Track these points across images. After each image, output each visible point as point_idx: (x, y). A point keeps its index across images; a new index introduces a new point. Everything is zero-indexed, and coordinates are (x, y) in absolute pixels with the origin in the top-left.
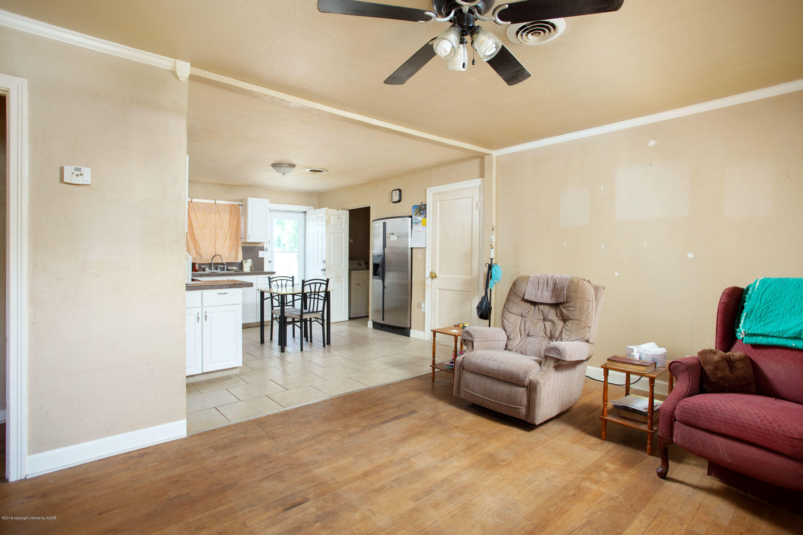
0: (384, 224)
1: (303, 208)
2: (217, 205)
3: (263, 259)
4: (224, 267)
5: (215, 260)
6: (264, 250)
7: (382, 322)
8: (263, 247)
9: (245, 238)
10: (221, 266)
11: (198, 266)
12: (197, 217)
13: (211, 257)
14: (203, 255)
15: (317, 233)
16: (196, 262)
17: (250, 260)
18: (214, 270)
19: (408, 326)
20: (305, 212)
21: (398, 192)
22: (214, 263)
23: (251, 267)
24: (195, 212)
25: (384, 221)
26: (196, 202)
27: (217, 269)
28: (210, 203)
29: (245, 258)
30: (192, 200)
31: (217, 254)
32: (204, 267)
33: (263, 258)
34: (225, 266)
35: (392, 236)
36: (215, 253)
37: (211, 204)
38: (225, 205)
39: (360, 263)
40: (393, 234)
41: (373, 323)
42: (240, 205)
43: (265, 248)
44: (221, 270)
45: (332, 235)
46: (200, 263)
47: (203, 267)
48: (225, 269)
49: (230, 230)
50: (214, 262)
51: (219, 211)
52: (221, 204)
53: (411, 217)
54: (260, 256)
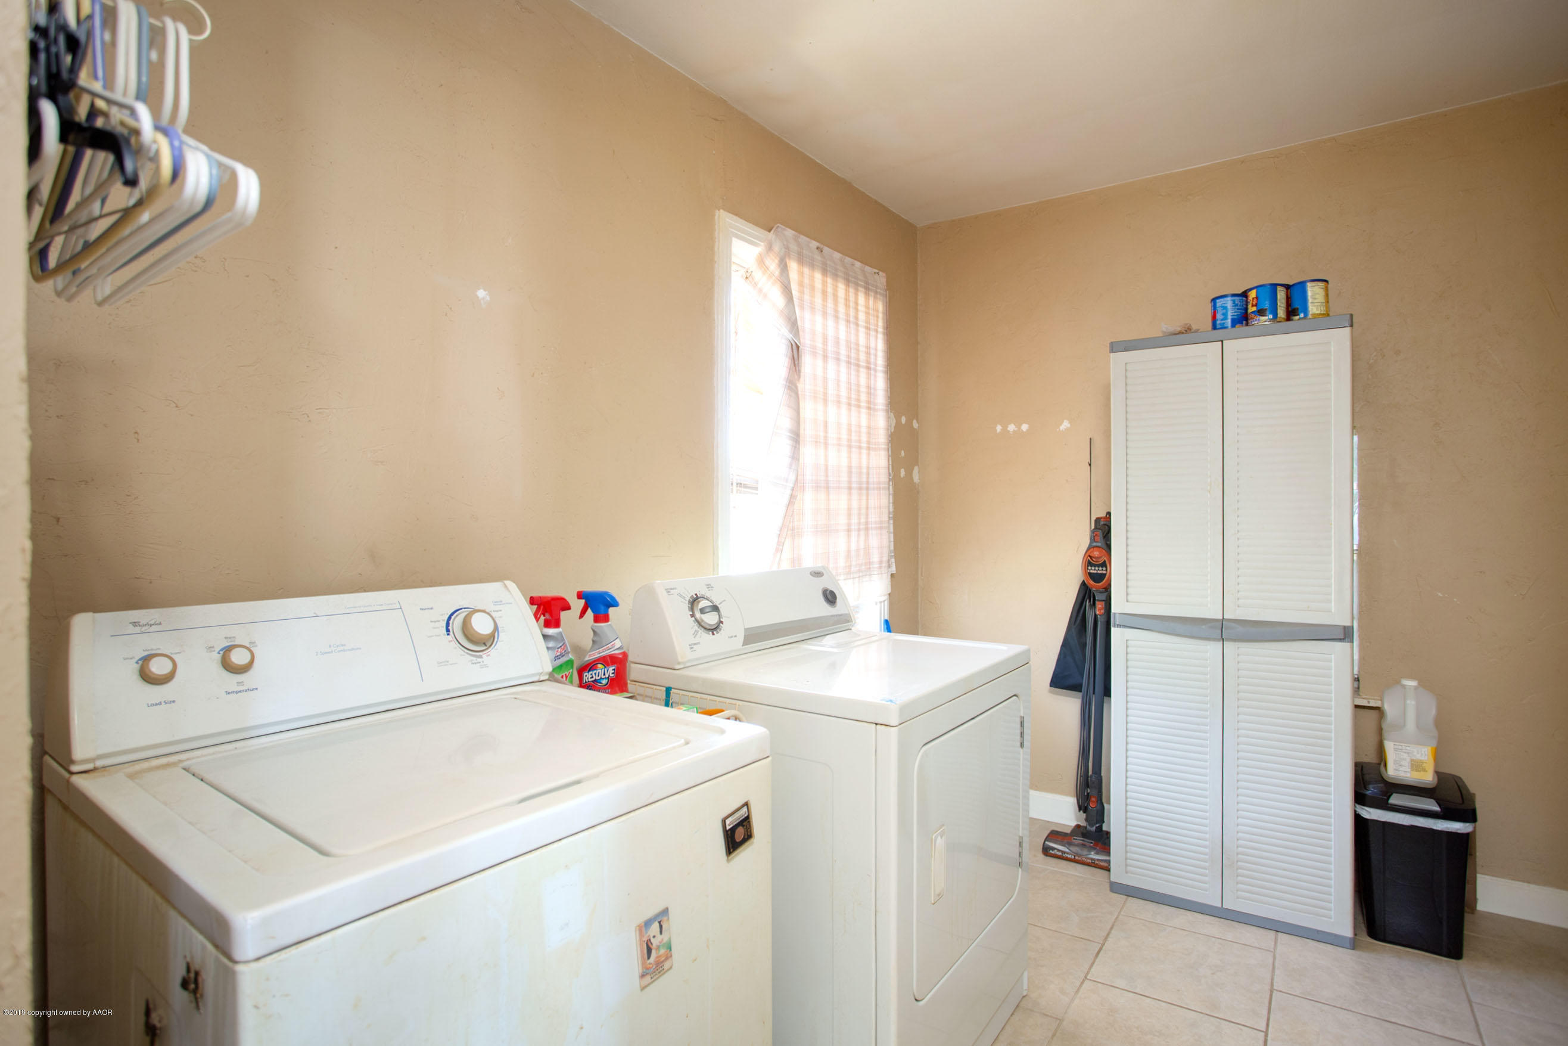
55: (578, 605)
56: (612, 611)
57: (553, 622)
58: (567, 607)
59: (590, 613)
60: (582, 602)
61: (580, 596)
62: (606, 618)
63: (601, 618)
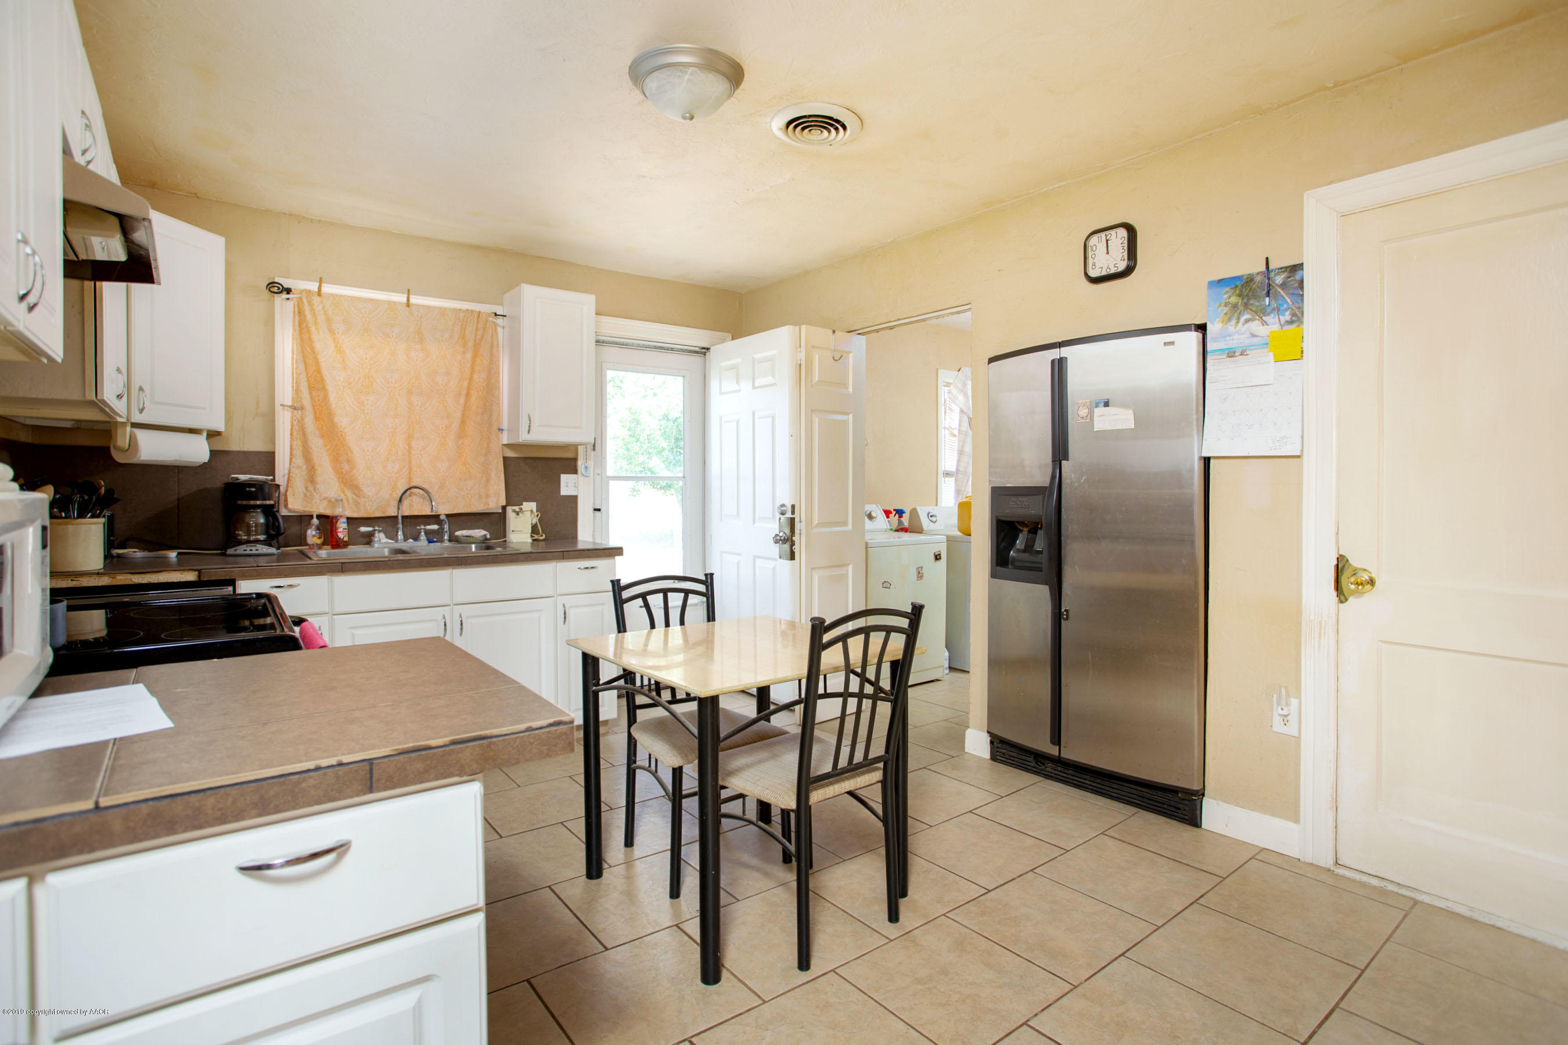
0: (1059, 368)
1: (695, 337)
2: (414, 309)
3: (574, 499)
4: (441, 528)
5: (411, 506)
6: (576, 471)
7: (1053, 751)
8: (575, 459)
9: (514, 429)
11: (345, 526)
12: (339, 350)
13: (395, 495)
14: (365, 489)
15: (754, 413)
16: (338, 511)
17: (533, 505)
18: (406, 539)
19: (1196, 787)
20: (704, 351)
21: (1123, 233)
22: (404, 517)
23: (534, 529)
24: (332, 331)
25: (1054, 354)
26: (333, 295)
27: (416, 538)
28: (389, 302)
29: (514, 497)
30: (321, 290)
31: (413, 484)
32: (371, 529)
33: (577, 496)
34: (446, 527)
35: (1099, 411)
36: (410, 480)
37: (392, 304)
38: (442, 311)
39: (874, 514)
40: (1107, 404)
41: (992, 743)
42: (496, 315)
43: (580, 462)
44: (430, 541)
45: (816, 420)
46: (355, 515)
47: (363, 529)
48: (446, 537)
49: (461, 400)
50: (406, 514)
51: (420, 333)
52: (429, 308)
53: (1202, 328)
54: (564, 491)
55: (894, 513)
56: (904, 514)
57: (888, 517)
58: (891, 513)
59: (897, 515)
60: (895, 512)
61: (894, 510)
62: (902, 517)
63: (901, 516)
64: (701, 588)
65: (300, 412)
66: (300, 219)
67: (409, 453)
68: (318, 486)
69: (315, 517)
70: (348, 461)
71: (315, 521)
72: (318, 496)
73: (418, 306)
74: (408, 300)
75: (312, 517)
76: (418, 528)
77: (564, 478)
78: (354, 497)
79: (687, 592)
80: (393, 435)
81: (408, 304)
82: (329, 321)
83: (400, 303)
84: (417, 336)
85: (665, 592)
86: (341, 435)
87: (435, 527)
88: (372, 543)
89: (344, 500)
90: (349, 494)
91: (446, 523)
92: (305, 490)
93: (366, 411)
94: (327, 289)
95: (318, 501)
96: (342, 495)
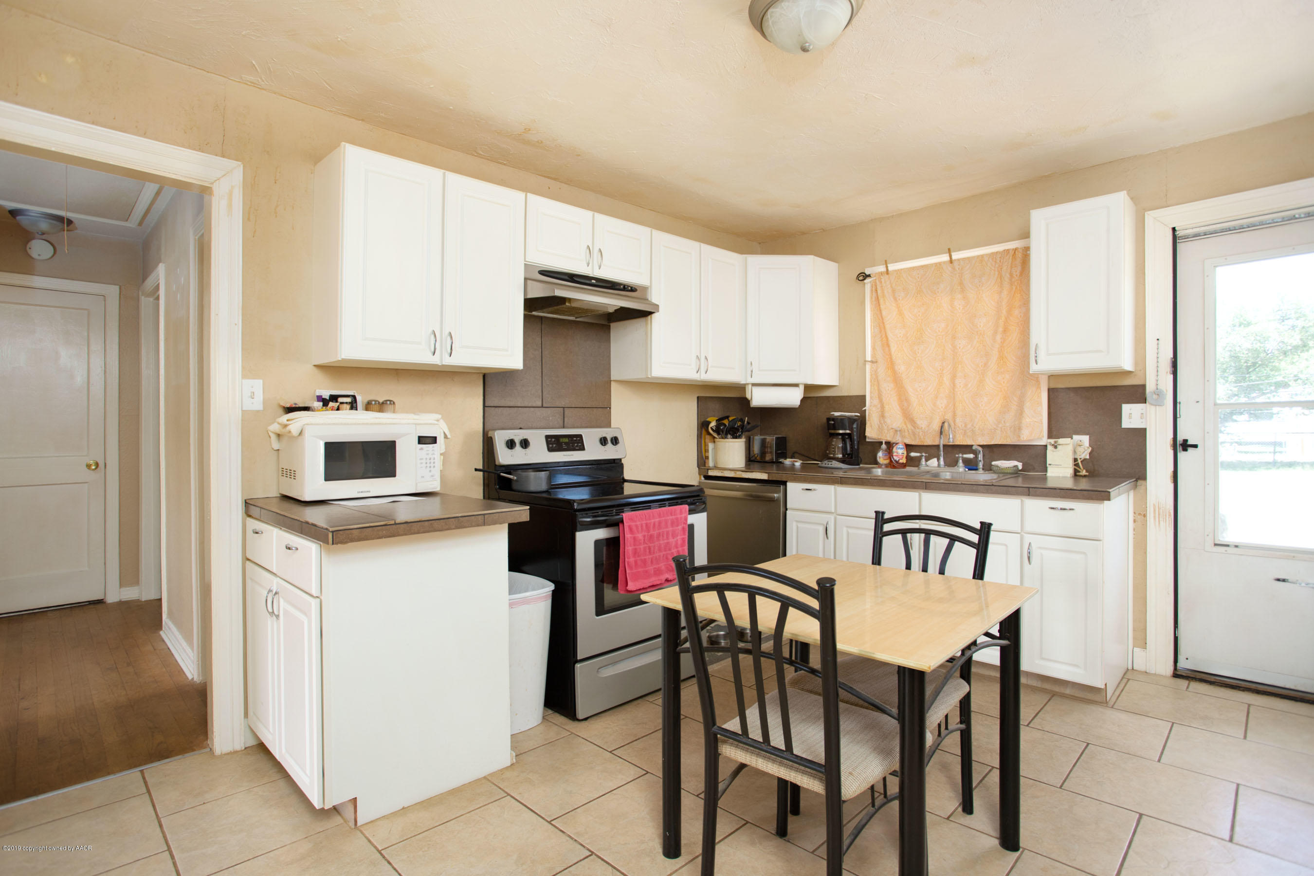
2: (956, 264)
3: (1141, 433)
4: (976, 457)
5: (951, 436)
6: (1144, 400)
8: (1144, 387)
10: (965, 456)
11: (901, 450)
12: (899, 313)
14: (919, 422)
16: (898, 439)
17: (1084, 438)
18: (947, 465)
22: (944, 446)
23: (1078, 465)
24: (895, 299)
26: (896, 271)
27: (956, 465)
28: (936, 264)
29: (1057, 428)
30: (887, 270)
31: (950, 419)
32: (918, 454)
33: (1145, 429)
34: (980, 457)
36: (948, 414)
37: (938, 265)
38: (979, 259)
43: (1150, 388)
44: (969, 468)
46: (911, 443)
47: (915, 454)
48: (983, 466)
49: (999, 337)
50: (946, 443)
51: (961, 284)
52: (969, 259)
54: (1126, 424)
64: (974, 538)
65: (875, 364)
66: (881, 220)
67: (954, 390)
68: (886, 420)
69: (884, 443)
70: (906, 400)
71: (884, 446)
72: (886, 427)
73: (959, 260)
74: (950, 256)
75: (881, 443)
76: (957, 456)
77: (1126, 408)
78: (912, 428)
79: (953, 539)
80: (941, 376)
81: (951, 261)
82: (894, 291)
83: (944, 262)
84: (959, 287)
85: (928, 533)
86: (900, 380)
87: (971, 456)
88: (920, 466)
89: (906, 431)
90: (909, 426)
91: (980, 452)
92: (879, 423)
93: (917, 359)
94: (892, 267)
95: (886, 431)
96: (905, 426)
